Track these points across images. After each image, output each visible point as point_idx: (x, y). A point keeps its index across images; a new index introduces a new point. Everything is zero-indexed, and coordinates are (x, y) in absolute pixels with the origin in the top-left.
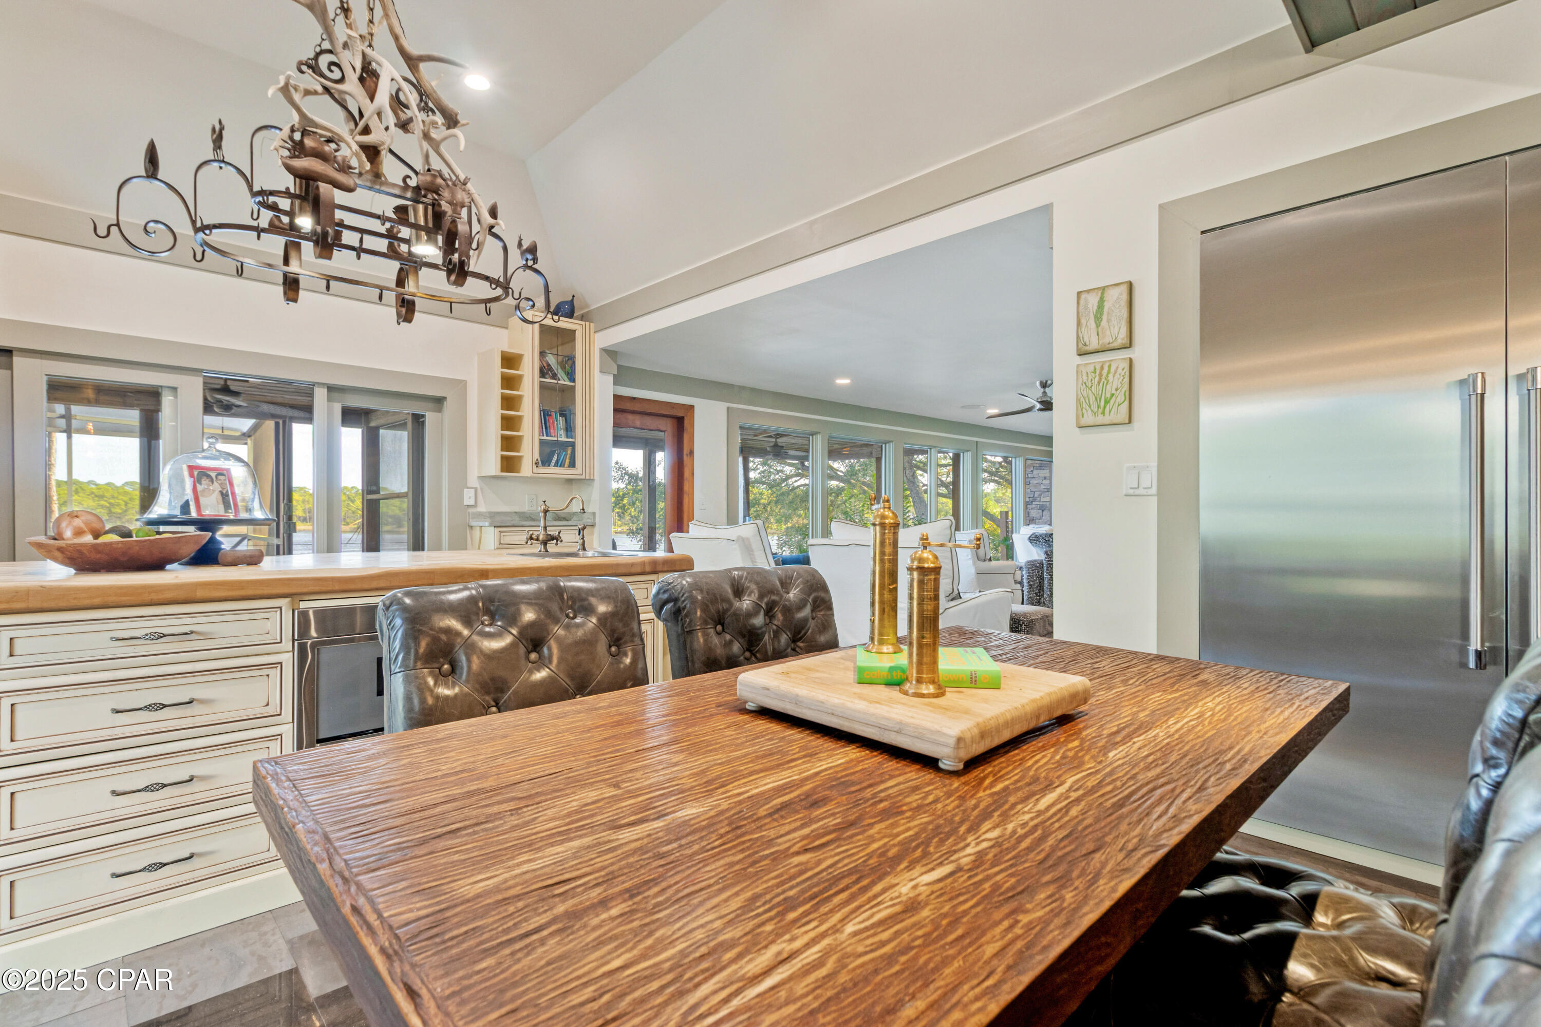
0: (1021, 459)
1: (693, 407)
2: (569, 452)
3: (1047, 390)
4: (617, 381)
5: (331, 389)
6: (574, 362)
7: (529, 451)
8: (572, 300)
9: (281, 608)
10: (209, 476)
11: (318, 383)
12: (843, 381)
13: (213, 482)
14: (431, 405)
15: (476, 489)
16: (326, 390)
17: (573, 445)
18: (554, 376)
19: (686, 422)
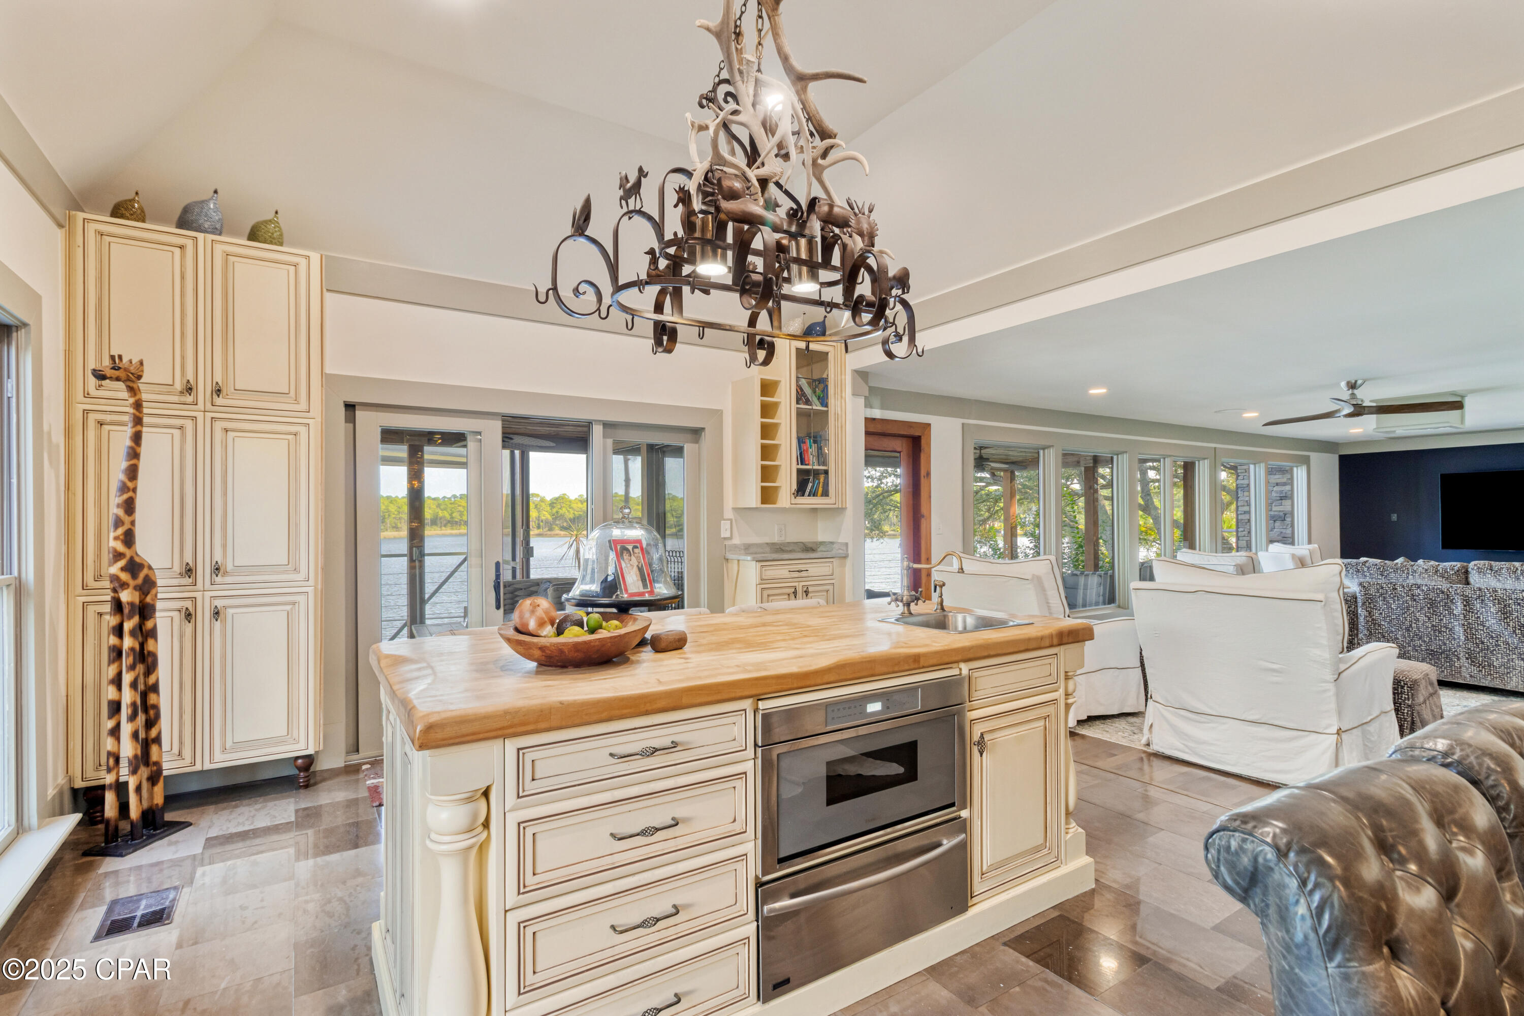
0: (1263, 465)
1: (929, 425)
2: (822, 480)
3: (1356, 391)
4: (868, 405)
5: (607, 425)
6: (827, 386)
7: (787, 481)
8: (824, 321)
9: (745, 710)
10: (627, 550)
11: (596, 421)
12: (1098, 391)
13: (631, 555)
14: (689, 436)
15: (731, 520)
16: (602, 427)
17: (826, 472)
18: (808, 402)
19: (923, 442)
